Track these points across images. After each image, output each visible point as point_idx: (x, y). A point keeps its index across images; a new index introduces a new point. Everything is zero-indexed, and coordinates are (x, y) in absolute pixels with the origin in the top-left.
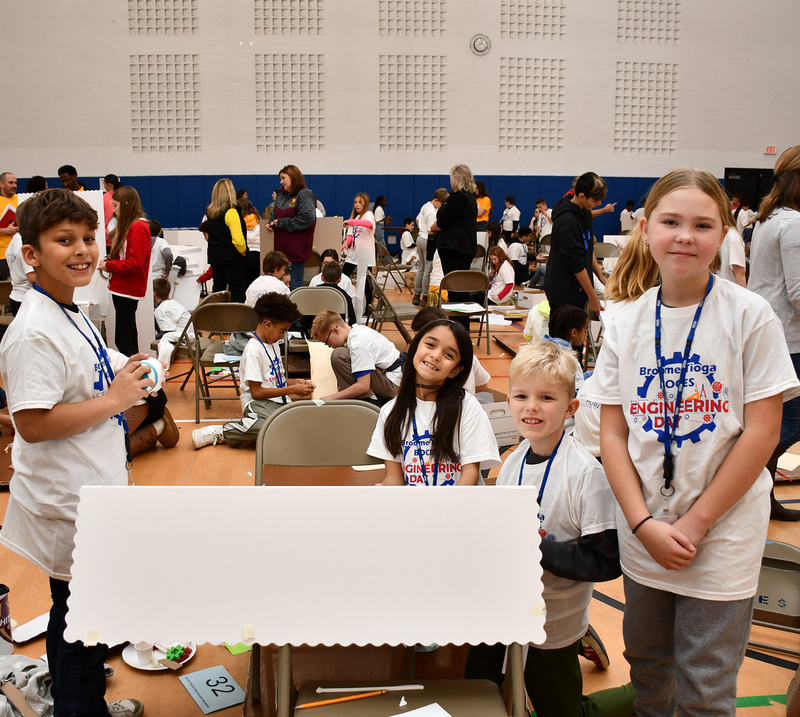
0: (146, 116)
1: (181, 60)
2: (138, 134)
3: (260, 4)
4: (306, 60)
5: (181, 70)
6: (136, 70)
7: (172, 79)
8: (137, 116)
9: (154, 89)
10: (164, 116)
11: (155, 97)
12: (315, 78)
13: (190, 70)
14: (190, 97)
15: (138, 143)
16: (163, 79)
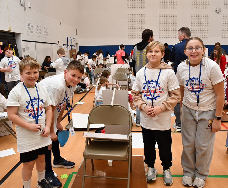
0: (131, 30)
1: (141, 16)
2: (129, 34)
3: (161, 1)
4: (172, 15)
5: (141, 18)
6: (129, 18)
7: (138, 20)
8: (129, 30)
9: (134, 23)
10: (136, 30)
11: (134, 25)
12: (175, 20)
13: (143, 18)
14: (143, 25)
15: (129, 37)
16: (136, 21)
